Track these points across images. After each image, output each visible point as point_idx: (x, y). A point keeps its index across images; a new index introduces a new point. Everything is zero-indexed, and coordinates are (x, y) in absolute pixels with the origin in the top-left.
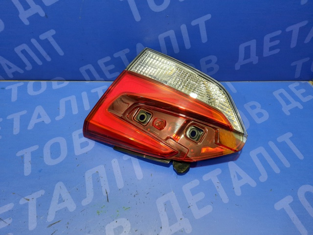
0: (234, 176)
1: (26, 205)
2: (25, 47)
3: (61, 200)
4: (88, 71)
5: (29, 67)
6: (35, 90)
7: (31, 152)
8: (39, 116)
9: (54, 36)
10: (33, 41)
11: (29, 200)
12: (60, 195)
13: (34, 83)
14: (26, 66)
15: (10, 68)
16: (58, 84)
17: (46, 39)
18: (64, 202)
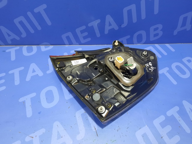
0: (189, 111)
1: (32, 141)
2: (22, 18)
3: (59, 137)
4: (68, 38)
5: (24, 35)
6: (28, 52)
7: (31, 98)
8: (34, 71)
9: (45, 10)
10: (29, 14)
11: (33, 138)
12: (58, 132)
13: (27, 47)
14: (22, 34)
15: (9, 35)
16: (45, 48)
17: (39, 13)
18: (62, 138)
